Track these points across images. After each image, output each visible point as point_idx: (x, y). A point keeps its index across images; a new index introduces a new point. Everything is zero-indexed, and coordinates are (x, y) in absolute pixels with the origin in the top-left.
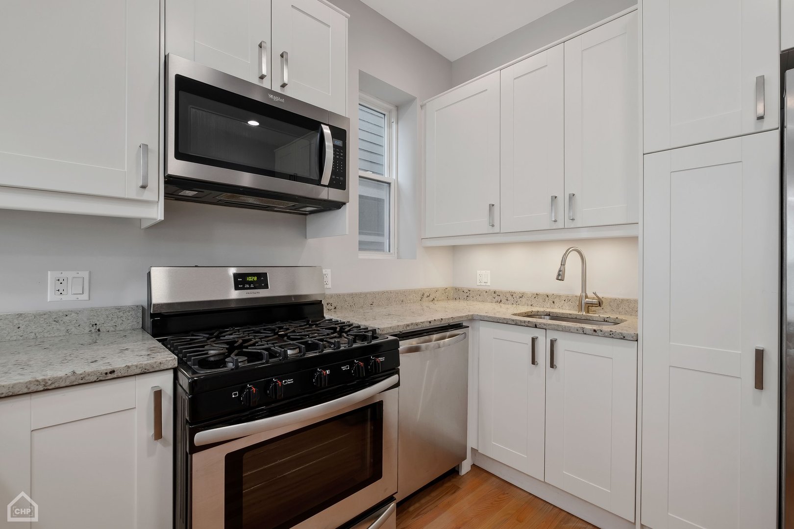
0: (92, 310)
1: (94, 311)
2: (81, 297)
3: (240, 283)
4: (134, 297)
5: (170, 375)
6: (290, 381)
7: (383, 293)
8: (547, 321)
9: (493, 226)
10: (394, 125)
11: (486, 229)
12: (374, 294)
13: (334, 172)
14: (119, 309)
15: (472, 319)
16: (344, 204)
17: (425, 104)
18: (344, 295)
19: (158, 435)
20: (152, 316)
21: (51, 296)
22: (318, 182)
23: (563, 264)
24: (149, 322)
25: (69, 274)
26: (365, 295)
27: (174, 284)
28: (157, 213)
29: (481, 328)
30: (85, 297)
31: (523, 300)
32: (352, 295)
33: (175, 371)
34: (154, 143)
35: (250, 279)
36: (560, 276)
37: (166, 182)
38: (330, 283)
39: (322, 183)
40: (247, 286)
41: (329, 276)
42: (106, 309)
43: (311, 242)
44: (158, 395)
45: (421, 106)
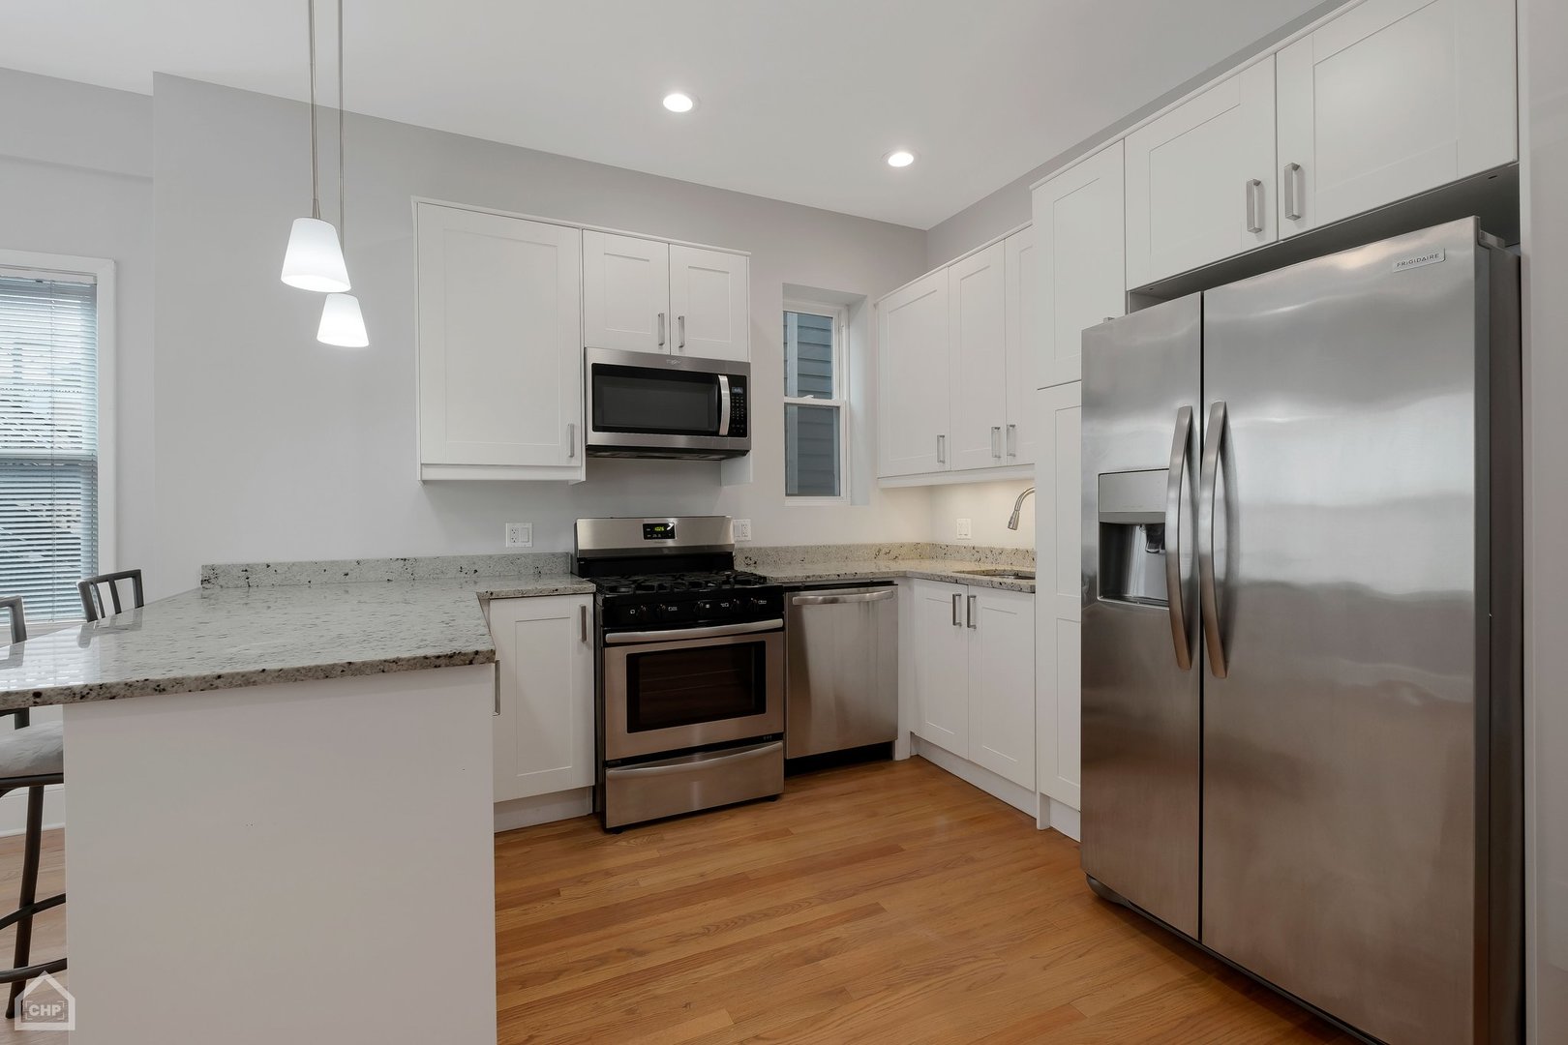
0: (535, 555)
1: (537, 557)
2: (527, 545)
3: (649, 533)
4: (565, 546)
5: (591, 598)
6: (675, 609)
7: (818, 547)
8: (1010, 580)
9: (943, 462)
10: (844, 331)
11: (937, 467)
12: (806, 550)
13: (732, 421)
14: (553, 555)
15: (905, 577)
16: (748, 451)
17: (878, 303)
18: (766, 549)
19: (584, 638)
20: (579, 560)
21: (508, 543)
22: (716, 433)
23: (1017, 510)
24: (576, 565)
25: (518, 526)
26: (794, 550)
27: (597, 533)
28: (581, 475)
29: (915, 587)
30: (530, 544)
31: (1003, 557)
32: (776, 550)
33: (595, 595)
34: (578, 422)
35: (658, 529)
36: (1013, 524)
37: (586, 449)
38: (749, 534)
39: (721, 433)
40: (655, 536)
41: (749, 528)
42: (545, 555)
43: (726, 488)
44: (584, 609)
45: (875, 306)
